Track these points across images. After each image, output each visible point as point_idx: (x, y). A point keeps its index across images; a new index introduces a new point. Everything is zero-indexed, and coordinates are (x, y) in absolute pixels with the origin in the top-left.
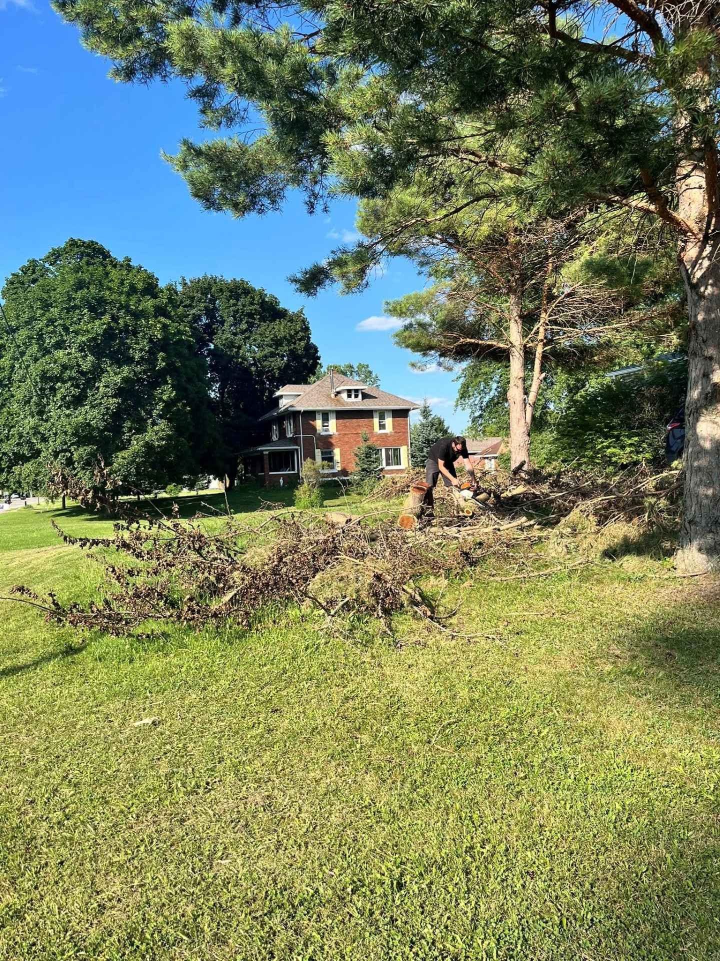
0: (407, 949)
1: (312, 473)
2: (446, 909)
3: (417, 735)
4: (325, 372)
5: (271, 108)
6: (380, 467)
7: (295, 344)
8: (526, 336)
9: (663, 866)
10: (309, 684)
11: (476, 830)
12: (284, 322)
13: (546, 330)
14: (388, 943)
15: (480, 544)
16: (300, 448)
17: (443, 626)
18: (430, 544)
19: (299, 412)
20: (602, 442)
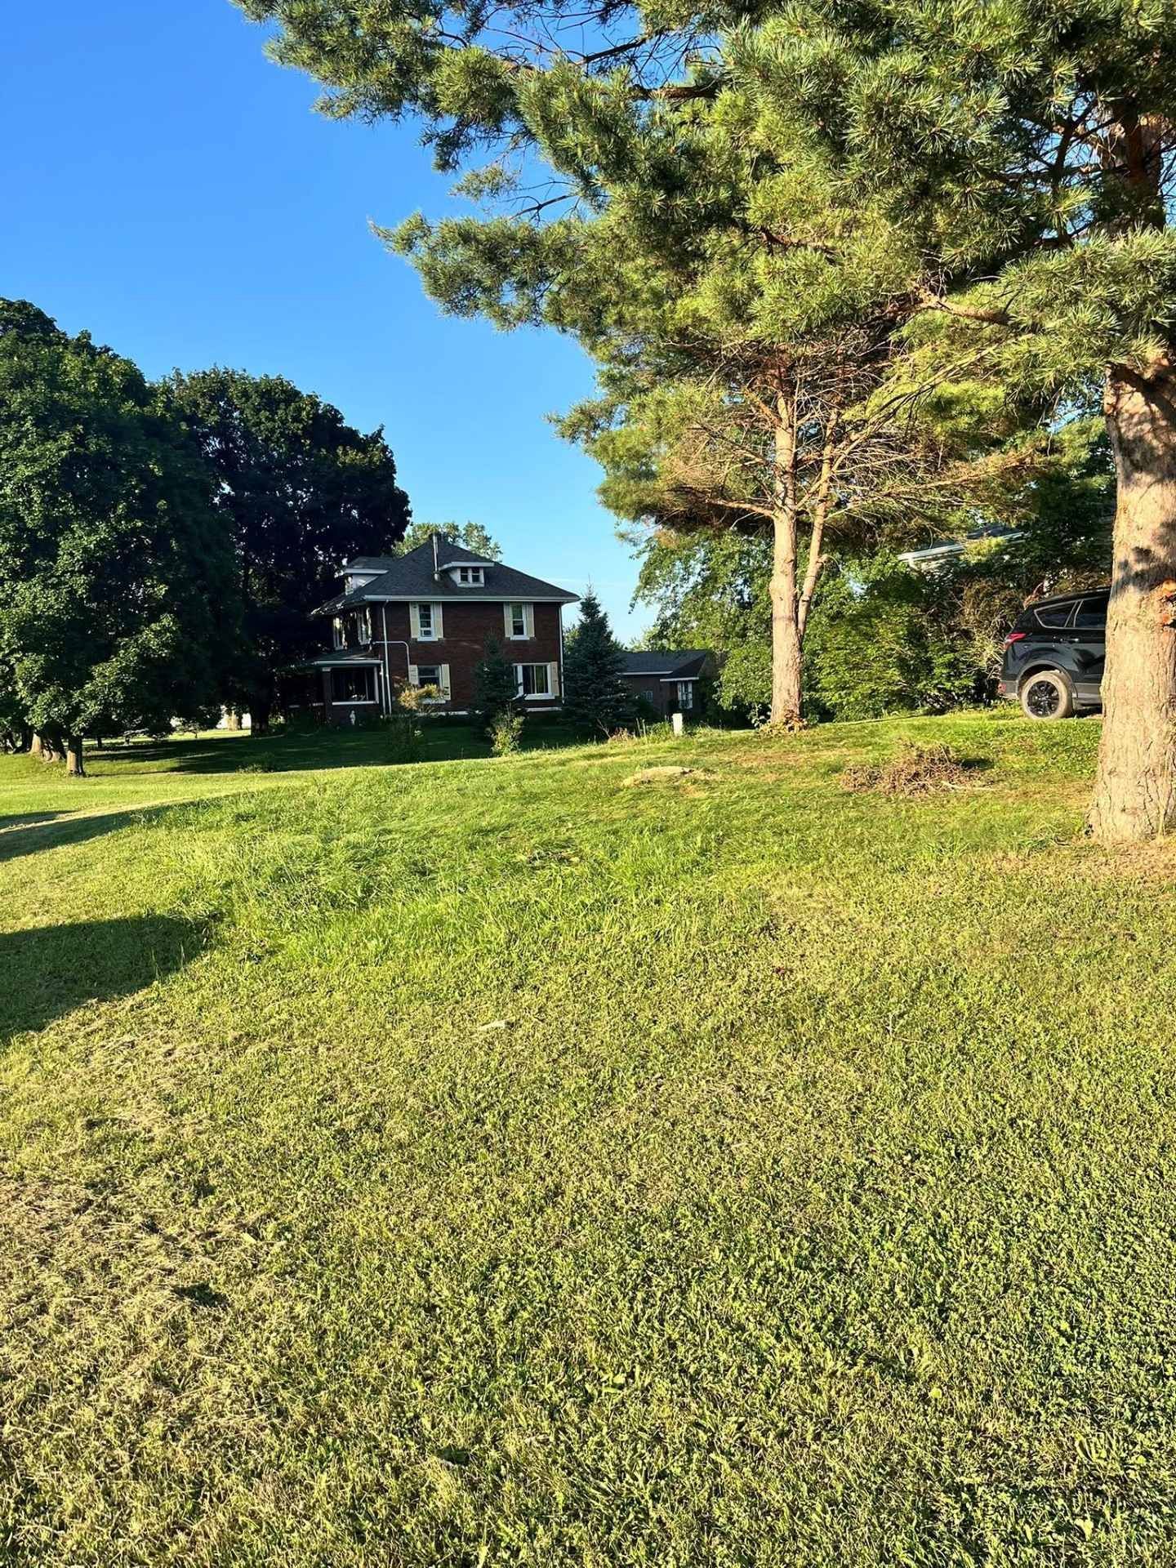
6: (518, 696)
7: (370, 489)
12: (351, 451)
16: (384, 663)
19: (382, 603)
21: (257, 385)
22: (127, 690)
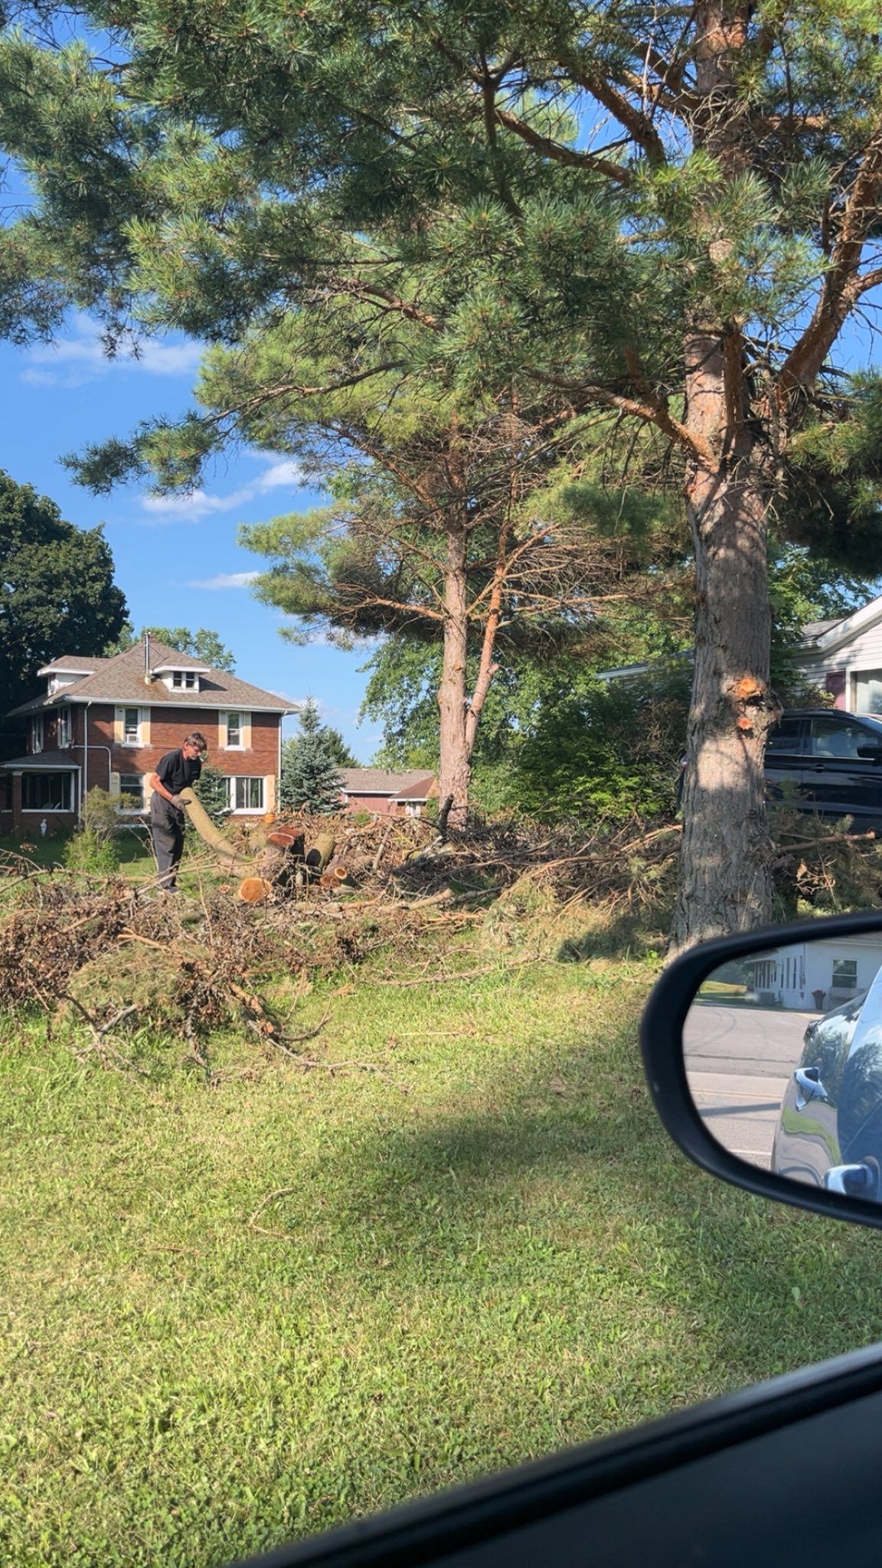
0: (163, 1512)
1: (101, 813)
2: (235, 1453)
3: (227, 1211)
4: (137, 640)
5: (45, 170)
6: (226, 809)
7: (83, 585)
8: (472, 602)
9: (577, 1381)
10: (50, 1141)
11: (301, 1343)
12: (65, 547)
13: (502, 595)
14: (133, 1506)
15: (374, 929)
16: (83, 770)
17: (293, 1052)
18: (292, 928)
19: (84, 705)
20: (585, 782)
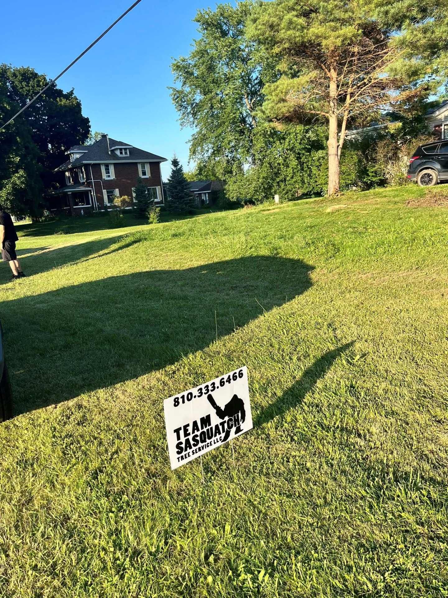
16: (93, 190)
19: (90, 164)
21: (19, 71)
22: (11, 202)
